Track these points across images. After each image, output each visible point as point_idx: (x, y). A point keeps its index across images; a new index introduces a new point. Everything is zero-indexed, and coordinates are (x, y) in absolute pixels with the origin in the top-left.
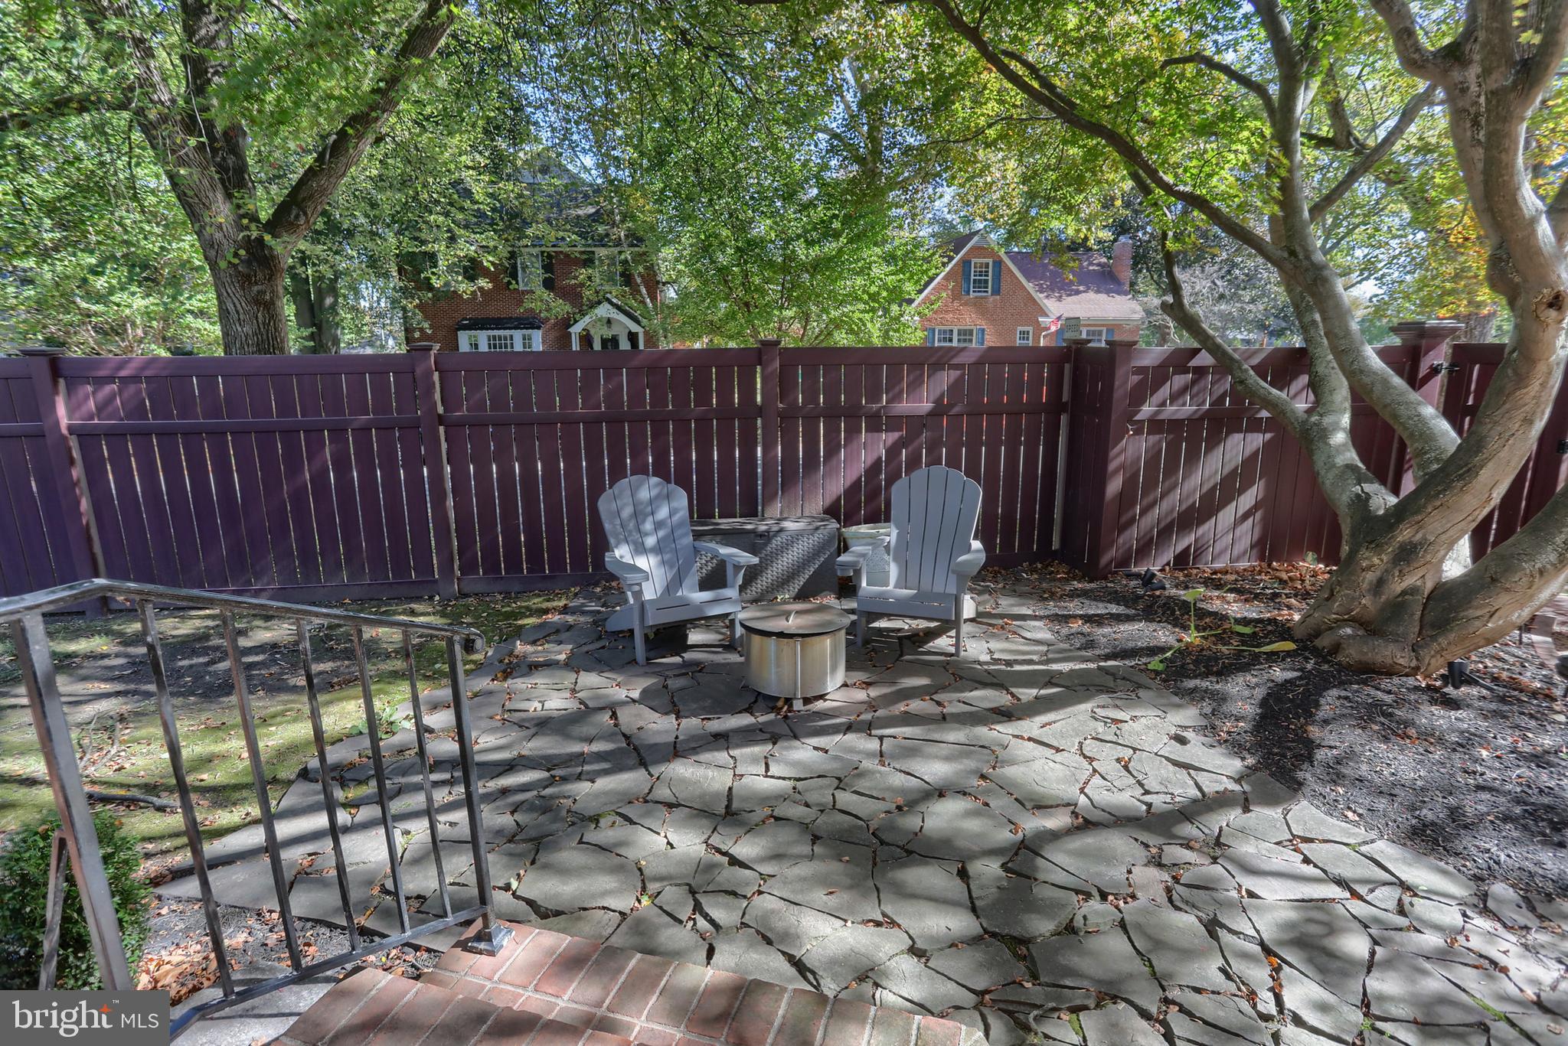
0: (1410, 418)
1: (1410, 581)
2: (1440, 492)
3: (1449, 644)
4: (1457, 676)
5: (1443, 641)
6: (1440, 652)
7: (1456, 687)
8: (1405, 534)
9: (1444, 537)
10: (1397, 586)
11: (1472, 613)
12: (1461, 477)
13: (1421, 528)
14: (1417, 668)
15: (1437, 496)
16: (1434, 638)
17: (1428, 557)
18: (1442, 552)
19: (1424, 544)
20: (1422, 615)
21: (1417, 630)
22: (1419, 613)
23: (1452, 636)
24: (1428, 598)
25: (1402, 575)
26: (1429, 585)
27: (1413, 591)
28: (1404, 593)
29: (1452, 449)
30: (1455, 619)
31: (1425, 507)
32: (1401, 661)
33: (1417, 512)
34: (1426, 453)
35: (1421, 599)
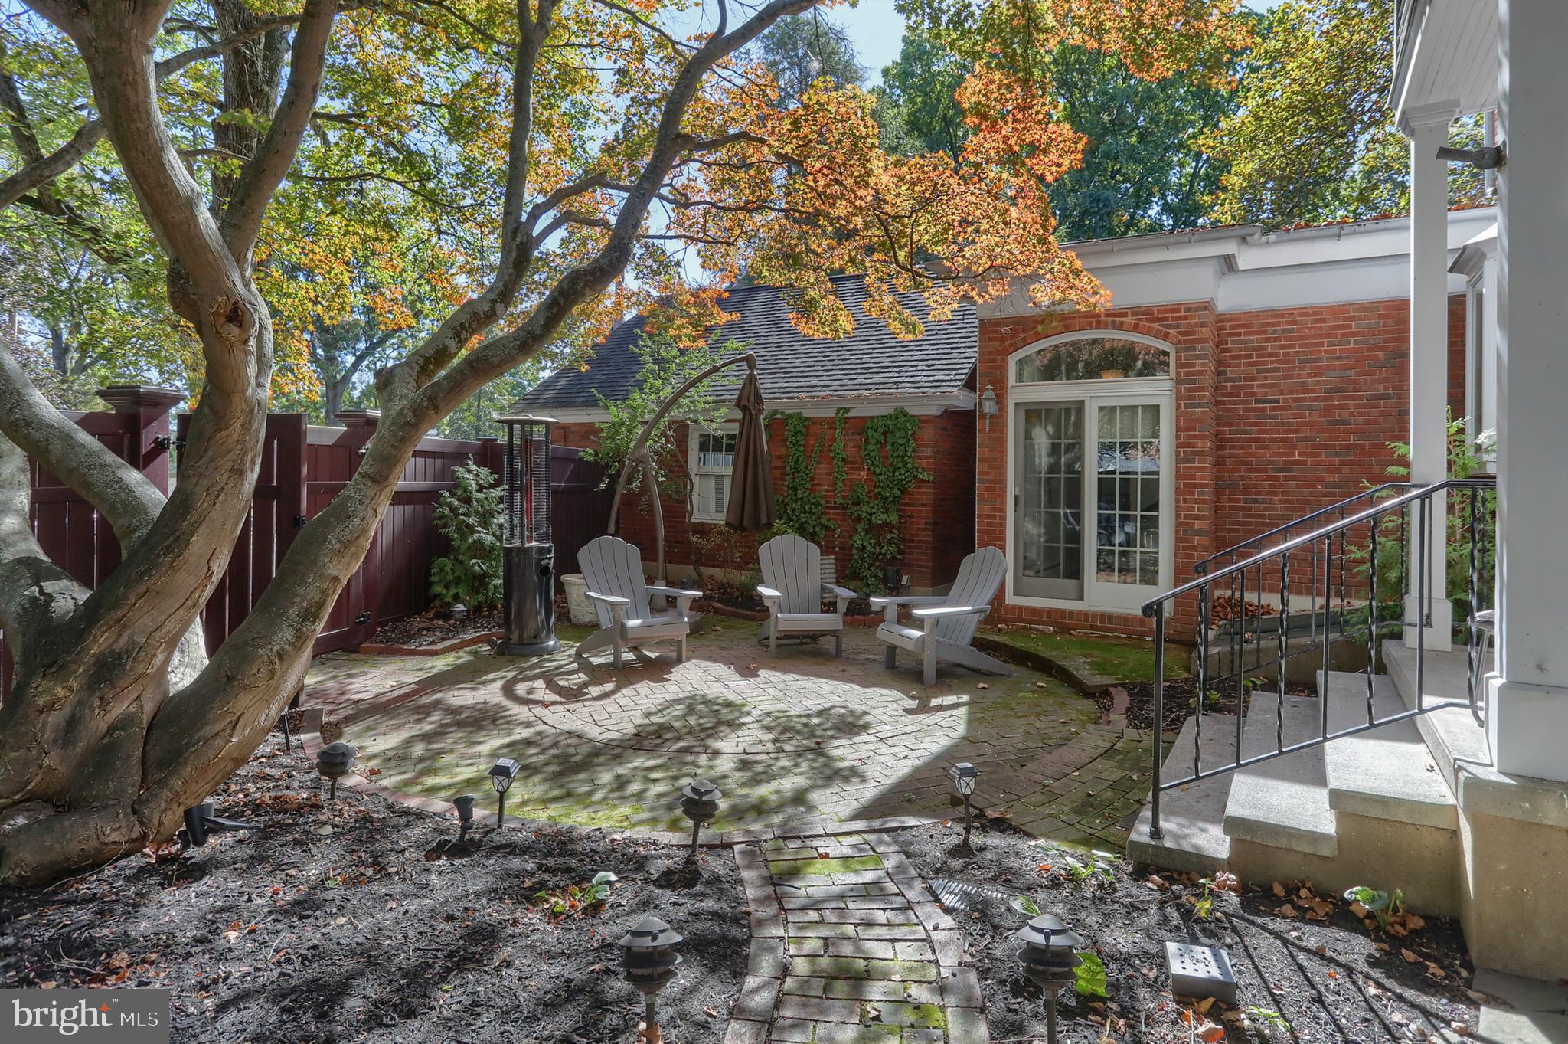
0: (107, 486)
1: (119, 708)
2: (143, 574)
3: (186, 783)
4: (198, 827)
5: (176, 783)
6: (176, 798)
7: (199, 843)
8: (101, 642)
9: (158, 636)
10: (99, 722)
11: (209, 730)
12: (168, 550)
13: (124, 628)
14: (144, 837)
15: (140, 579)
16: (162, 783)
17: (141, 668)
18: (160, 658)
19: (133, 650)
20: (144, 753)
21: (138, 778)
22: (138, 753)
23: (188, 771)
24: (150, 727)
25: (104, 703)
26: (149, 707)
27: (125, 722)
28: (111, 729)
29: (156, 513)
30: (189, 745)
31: (125, 597)
32: (114, 837)
33: (116, 605)
34: (135, 531)
35: (138, 731)
